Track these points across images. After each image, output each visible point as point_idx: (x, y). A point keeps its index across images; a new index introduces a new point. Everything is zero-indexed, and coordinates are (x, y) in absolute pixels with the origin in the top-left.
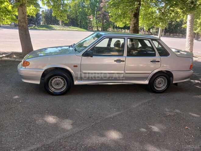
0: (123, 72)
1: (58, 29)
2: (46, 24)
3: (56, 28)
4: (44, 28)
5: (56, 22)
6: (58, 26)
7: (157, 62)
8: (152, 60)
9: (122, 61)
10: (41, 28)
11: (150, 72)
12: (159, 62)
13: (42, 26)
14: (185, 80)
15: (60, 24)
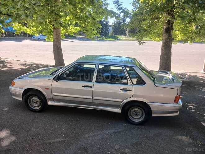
0: (91, 97)
1: (124, 39)
2: (114, 35)
3: (121, 39)
4: (111, 39)
5: (123, 33)
6: (124, 36)
7: (128, 90)
8: (122, 89)
9: (89, 87)
10: (108, 39)
11: (121, 100)
12: (131, 91)
13: (110, 37)
14: (168, 115)
15: (127, 34)
